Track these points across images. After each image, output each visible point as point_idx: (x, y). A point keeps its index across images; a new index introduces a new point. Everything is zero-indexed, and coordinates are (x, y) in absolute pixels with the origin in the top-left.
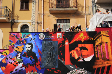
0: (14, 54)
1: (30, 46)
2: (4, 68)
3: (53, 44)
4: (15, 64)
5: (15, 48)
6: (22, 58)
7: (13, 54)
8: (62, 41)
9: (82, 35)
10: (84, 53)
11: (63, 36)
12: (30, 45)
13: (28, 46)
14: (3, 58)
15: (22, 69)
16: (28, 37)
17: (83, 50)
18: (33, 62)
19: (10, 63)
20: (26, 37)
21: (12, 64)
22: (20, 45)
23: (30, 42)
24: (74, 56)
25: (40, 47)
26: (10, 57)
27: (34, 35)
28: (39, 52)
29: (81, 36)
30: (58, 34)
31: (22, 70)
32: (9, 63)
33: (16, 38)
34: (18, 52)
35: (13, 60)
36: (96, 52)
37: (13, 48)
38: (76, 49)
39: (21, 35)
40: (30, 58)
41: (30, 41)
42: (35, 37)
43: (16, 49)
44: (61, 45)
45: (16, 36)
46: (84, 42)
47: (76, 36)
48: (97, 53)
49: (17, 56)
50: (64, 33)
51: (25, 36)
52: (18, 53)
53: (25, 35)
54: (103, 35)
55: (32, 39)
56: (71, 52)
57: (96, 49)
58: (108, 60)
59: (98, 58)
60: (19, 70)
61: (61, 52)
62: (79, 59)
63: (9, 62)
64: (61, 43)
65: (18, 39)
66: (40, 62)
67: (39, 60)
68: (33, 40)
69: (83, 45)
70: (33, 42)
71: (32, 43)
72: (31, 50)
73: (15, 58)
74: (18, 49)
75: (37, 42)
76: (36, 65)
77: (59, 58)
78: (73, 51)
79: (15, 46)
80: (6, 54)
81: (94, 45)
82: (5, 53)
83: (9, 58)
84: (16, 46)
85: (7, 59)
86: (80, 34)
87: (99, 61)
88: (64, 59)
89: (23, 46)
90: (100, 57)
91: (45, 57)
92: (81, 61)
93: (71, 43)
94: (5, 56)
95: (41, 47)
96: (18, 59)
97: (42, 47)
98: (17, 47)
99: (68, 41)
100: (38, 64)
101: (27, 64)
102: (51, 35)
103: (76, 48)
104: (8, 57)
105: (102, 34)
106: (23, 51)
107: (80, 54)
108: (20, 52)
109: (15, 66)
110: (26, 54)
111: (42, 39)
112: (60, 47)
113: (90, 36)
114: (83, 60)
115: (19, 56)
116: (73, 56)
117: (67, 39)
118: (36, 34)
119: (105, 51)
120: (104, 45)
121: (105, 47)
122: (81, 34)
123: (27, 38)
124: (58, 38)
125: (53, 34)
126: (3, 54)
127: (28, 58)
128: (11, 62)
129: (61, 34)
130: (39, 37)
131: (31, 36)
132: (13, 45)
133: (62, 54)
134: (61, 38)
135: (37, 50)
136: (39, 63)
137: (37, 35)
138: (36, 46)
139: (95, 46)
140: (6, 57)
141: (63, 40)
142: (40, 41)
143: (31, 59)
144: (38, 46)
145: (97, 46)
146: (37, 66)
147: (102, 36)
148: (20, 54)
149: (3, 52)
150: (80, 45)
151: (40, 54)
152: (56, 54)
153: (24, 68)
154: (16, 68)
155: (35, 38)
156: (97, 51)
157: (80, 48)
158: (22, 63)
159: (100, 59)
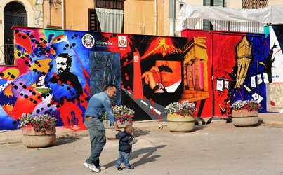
0: (31, 77)
1: (64, 60)
2: (10, 108)
3: (112, 59)
4: (35, 98)
5: (31, 65)
6: (49, 87)
7: (28, 78)
8: (128, 53)
9: (163, 42)
10: (166, 76)
11: (130, 43)
12: (66, 60)
13: (60, 60)
14: (6, 85)
15: (50, 108)
16: (60, 41)
17: (163, 72)
18: (73, 94)
19: (23, 97)
20: (55, 39)
21: (29, 98)
22: (42, 57)
23: (65, 52)
24: (149, 82)
25: (86, 63)
26: (21, 84)
27: (73, 38)
28: (84, 74)
29: (161, 44)
30: (120, 38)
31: (51, 110)
32: (21, 97)
33: (33, 41)
34: (38, 73)
35: (30, 91)
36: (185, 77)
37: (27, 63)
38: (152, 70)
39: (42, 34)
40: (65, 86)
41: (65, 49)
42: (75, 41)
43: (33, 66)
44: (127, 60)
45: (32, 37)
46: (166, 55)
47: (152, 44)
48: (187, 78)
49: (38, 81)
50: (131, 37)
51: (53, 38)
52: (40, 74)
53: (53, 35)
54: (198, 45)
55: (67, 45)
56: (143, 76)
57: (184, 70)
58: (203, 90)
59: (187, 88)
60: (44, 110)
61: (126, 74)
62: (157, 87)
63: (22, 95)
64: (126, 56)
65: (37, 43)
66: (88, 94)
67: (85, 90)
68: (71, 48)
69: (164, 63)
70: (70, 52)
71: (70, 55)
72: (68, 69)
73: (34, 85)
74: (40, 66)
75: (78, 53)
76: (79, 100)
77: (123, 86)
78: (147, 73)
79: (31, 59)
80: (13, 77)
81: (182, 64)
82: (9, 74)
83: (20, 87)
84: (34, 59)
85: (16, 87)
86: (160, 42)
87: (189, 92)
88: (132, 89)
89: (50, 60)
90: (190, 85)
91: (97, 84)
92: (160, 91)
93: (144, 57)
94: (9, 82)
95: (88, 63)
96: (41, 87)
97: (90, 64)
98: (36, 62)
99: (138, 53)
100: (84, 97)
101: (62, 99)
102: (107, 40)
103: (153, 68)
104: (18, 84)
105: (195, 42)
106: (50, 70)
107: (159, 79)
108: (44, 74)
109: (36, 102)
110: (58, 78)
111: (89, 47)
112: (125, 64)
113: (177, 47)
114: (164, 90)
115: (42, 82)
116: (147, 83)
117: (136, 49)
118: (76, 36)
119: (198, 73)
120: (198, 63)
121: (199, 68)
122: (161, 40)
123: (58, 42)
124: (119, 46)
125: (111, 37)
126: (5, 77)
127: (63, 86)
128: (25, 94)
129: (125, 38)
130: (83, 43)
131: (65, 39)
132: (27, 56)
133: (127, 78)
134: (126, 46)
135: (80, 70)
136: (85, 95)
137: (78, 37)
138: (78, 61)
139: (184, 66)
140: (12, 83)
141: (130, 50)
142: (85, 51)
143: (68, 88)
144: (83, 61)
145: (187, 65)
146: (82, 102)
147: (196, 47)
148: (43, 77)
149: (5, 73)
150: (159, 63)
151: (87, 79)
152: (117, 78)
153: (54, 107)
154: (39, 106)
155: (74, 45)
156: (187, 74)
157: (159, 68)
158: (50, 97)
159: (190, 89)
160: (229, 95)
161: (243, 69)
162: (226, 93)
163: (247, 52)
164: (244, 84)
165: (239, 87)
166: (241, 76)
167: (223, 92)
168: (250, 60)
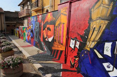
3: (38, 25)
4: (29, 36)
10: (49, 33)
12: (32, 25)
15: (30, 39)
18: (33, 36)
27: (33, 19)
29: (49, 17)
34: (30, 29)
36: (55, 34)
38: (45, 29)
39: (30, 19)
50: (42, 15)
54: (62, 14)
56: (43, 32)
57: (55, 30)
58: (62, 44)
62: (46, 38)
68: (33, 22)
72: (32, 28)
73: (29, 32)
77: (39, 35)
90: (57, 39)
92: (47, 40)
99: (43, 22)
107: (47, 34)
119: (61, 32)
120: (61, 26)
125: (38, 16)
133: (40, 32)
139: (55, 27)
159: (57, 42)
160: (78, 54)
161: (95, 33)
162: (76, 51)
163: (105, 12)
164: (95, 48)
165: (89, 49)
166: (92, 39)
167: (74, 49)
168: (107, 22)
